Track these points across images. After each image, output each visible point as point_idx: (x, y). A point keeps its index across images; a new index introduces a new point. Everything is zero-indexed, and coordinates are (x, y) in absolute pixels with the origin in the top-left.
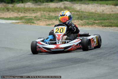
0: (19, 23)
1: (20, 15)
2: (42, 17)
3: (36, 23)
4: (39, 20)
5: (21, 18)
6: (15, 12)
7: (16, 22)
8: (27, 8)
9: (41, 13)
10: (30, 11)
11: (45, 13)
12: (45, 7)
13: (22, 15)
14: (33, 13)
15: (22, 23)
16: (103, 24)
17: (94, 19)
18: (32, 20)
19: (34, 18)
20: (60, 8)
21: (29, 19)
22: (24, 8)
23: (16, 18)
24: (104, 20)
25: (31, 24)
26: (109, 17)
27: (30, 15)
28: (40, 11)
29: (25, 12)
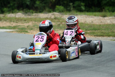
0: (13, 32)
1: (12, 24)
2: (34, 26)
3: (29, 32)
4: (32, 29)
5: (14, 28)
6: (8, 22)
7: (10, 31)
8: (19, 18)
9: (33, 23)
10: (22, 21)
11: (36, 23)
12: (36, 18)
13: (14, 24)
14: (25, 23)
15: (16, 32)
16: (95, 33)
17: (85, 29)
18: (25, 29)
19: (26, 27)
20: (50, 18)
21: (22, 29)
22: (16, 18)
23: (9, 28)
24: (95, 30)
25: (25, 33)
26: (100, 27)
27: (23, 25)
28: (32, 21)
29: (17, 22)
